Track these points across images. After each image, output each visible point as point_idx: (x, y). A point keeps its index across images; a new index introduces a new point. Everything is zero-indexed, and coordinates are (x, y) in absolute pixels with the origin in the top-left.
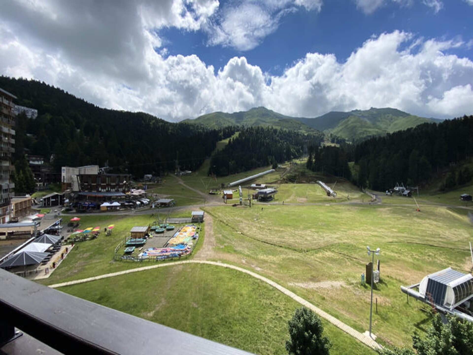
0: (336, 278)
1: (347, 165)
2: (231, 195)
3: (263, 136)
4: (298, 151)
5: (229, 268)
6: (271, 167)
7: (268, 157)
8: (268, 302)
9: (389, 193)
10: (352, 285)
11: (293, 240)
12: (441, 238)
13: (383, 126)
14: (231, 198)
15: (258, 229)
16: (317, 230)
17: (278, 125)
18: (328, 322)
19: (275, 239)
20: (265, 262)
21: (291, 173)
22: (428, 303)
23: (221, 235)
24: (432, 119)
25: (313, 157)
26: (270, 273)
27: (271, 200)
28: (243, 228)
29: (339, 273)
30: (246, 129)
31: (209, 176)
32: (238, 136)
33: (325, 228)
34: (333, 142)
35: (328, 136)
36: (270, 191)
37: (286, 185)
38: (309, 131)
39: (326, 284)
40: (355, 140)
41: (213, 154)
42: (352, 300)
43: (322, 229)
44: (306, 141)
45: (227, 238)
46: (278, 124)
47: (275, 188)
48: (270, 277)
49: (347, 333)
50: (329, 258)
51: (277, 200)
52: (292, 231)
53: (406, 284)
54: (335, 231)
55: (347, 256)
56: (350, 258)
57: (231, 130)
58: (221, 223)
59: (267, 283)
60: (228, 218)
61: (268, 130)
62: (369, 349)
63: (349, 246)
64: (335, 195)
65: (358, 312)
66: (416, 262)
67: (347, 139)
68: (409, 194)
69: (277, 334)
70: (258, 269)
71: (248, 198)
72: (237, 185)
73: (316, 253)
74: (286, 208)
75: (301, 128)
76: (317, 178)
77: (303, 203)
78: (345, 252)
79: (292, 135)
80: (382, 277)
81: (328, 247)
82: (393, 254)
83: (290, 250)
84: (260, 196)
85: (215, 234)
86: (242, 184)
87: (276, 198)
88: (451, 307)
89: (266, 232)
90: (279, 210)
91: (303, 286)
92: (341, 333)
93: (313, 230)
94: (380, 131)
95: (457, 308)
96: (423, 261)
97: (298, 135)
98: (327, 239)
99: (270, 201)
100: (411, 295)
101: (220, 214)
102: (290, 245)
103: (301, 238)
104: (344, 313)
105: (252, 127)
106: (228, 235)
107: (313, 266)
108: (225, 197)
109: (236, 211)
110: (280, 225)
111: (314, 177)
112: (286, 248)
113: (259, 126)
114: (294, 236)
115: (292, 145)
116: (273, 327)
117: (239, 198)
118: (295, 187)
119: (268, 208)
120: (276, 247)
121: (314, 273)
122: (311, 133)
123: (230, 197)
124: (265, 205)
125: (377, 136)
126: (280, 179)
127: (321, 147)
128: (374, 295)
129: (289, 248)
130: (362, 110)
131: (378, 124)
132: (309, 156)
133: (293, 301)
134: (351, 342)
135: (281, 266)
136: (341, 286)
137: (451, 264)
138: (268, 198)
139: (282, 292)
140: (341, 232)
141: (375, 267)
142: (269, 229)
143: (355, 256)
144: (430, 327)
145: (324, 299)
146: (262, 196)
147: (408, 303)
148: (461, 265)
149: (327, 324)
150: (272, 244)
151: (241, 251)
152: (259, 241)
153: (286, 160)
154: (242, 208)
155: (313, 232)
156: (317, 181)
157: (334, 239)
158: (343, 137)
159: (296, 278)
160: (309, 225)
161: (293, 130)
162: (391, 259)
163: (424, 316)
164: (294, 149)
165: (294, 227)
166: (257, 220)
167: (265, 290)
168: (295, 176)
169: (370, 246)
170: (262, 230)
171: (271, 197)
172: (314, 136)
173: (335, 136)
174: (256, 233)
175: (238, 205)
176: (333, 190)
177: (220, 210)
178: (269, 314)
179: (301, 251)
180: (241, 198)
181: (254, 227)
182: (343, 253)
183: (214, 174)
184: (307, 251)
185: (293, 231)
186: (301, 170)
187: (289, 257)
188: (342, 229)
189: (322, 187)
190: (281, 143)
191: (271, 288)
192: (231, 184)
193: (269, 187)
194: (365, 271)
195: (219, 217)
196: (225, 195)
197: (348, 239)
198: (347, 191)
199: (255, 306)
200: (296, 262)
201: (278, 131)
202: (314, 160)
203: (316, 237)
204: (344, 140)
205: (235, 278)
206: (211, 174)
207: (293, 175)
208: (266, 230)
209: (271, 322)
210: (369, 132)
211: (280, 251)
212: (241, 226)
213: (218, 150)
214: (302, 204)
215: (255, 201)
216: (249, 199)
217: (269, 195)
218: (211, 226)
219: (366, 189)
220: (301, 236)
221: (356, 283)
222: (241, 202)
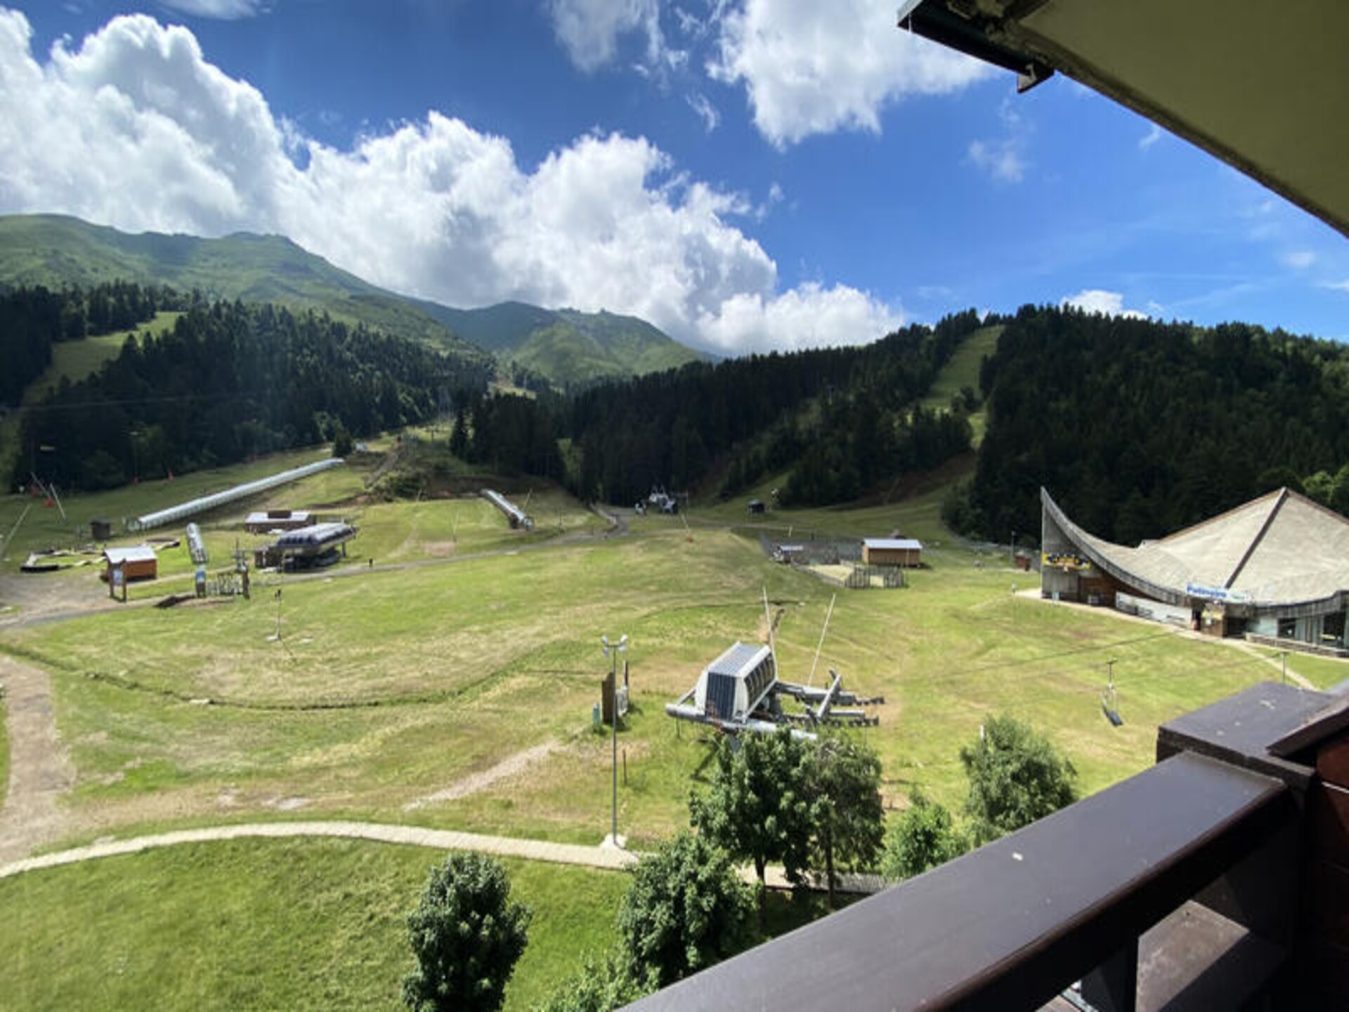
0: (538, 737)
1: (556, 445)
2: (152, 562)
3: (289, 340)
4: (422, 402)
5: (156, 848)
6: (328, 450)
7: (318, 415)
8: (337, 894)
9: (640, 510)
10: (575, 741)
11: (417, 674)
12: (724, 588)
13: (624, 357)
14: (152, 576)
15: (284, 670)
16: (487, 626)
17: (348, 312)
18: (520, 860)
19: (356, 686)
20: (317, 771)
21: (403, 470)
22: (710, 723)
23: (103, 734)
24: (705, 354)
25: (468, 421)
26: (342, 802)
27: (336, 562)
28: (214, 680)
29: (545, 721)
30: (212, 304)
31: (15, 490)
32: (172, 330)
33: (507, 614)
34: (518, 384)
35: (505, 365)
36: (331, 533)
37: (387, 507)
38: (452, 346)
39: (512, 765)
40: (571, 385)
41: (35, 394)
42: (576, 778)
43: (500, 619)
44: (446, 374)
45: (136, 738)
46: (346, 306)
47: (346, 522)
48: (341, 812)
49: (567, 864)
50: (520, 691)
51: (357, 558)
52: (411, 645)
53: (673, 697)
54: (530, 618)
55: (563, 672)
56: (568, 676)
57: (133, 301)
58: (103, 685)
59: (327, 837)
60: (139, 658)
61: (311, 323)
62: (614, 873)
63: (564, 648)
64: (530, 524)
65: (589, 800)
66: (689, 647)
67: (552, 380)
68: (674, 506)
69: (372, 976)
70: (292, 804)
71: (234, 567)
72: (180, 522)
73: (486, 689)
74: (386, 581)
75: (428, 332)
76: (481, 480)
77: (444, 557)
78: (557, 665)
79: (401, 349)
80: (633, 697)
81: (517, 665)
82: (650, 641)
83: (408, 706)
84: (288, 551)
85: (70, 737)
86: (203, 517)
87: (351, 553)
88: (744, 717)
89: (318, 672)
90: (365, 591)
91: (451, 798)
92: (553, 872)
93: (476, 628)
94: (620, 369)
95: (752, 716)
96: (701, 640)
97: (420, 353)
98: (511, 643)
99: (329, 565)
100: (682, 717)
101: (92, 650)
102: (405, 692)
103: (441, 660)
104: (558, 818)
105: (238, 303)
106: (142, 724)
107: (478, 728)
108: (118, 574)
109: (180, 622)
110: (369, 637)
111: (474, 480)
112: (392, 704)
113: (274, 303)
114: (418, 661)
115: (402, 380)
116: (359, 962)
117: (186, 570)
118: (415, 510)
119: (320, 592)
120: (358, 711)
121: (480, 748)
122: (460, 352)
123: (141, 572)
124: (311, 580)
125: (615, 381)
126: (363, 488)
127: (488, 394)
128: (619, 743)
129: (405, 702)
130: (583, 311)
131: (615, 352)
132: (455, 420)
133: (419, 854)
134: (577, 879)
135: (378, 765)
136: (551, 753)
137: (739, 634)
138: (323, 556)
139: (384, 842)
140: (548, 617)
141: (619, 679)
142: (331, 660)
143: (582, 666)
144: (715, 770)
145: (509, 805)
146: (299, 551)
147: (678, 736)
148: (755, 632)
149: (518, 867)
150: (343, 706)
151: (208, 768)
152: (291, 708)
153: (383, 429)
154: (210, 607)
155: (474, 634)
156: (484, 491)
157: (531, 639)
158: (544, 374)
159: (428, 782)
160: (463, 617)
161: (401, 336)
162: (650, 652)
163: (705, 751)
164: (409, 394)
165: (417, 633)
166: (280, 637)
167: (322, 863)
168: (416, 479)
169: (608, 635)
170: (300, 668)
171: (332, 552)
172: (468, 363)
173: (525, 370)
174: (276, 685)
175: (188, 598)
176: (525, 511)
177: (94, 634)
178: (341, 932)
179: (441, 698)
180: (202, 568)
181: (268, 666)
182: (552, 668)
183: (46, 484)
184: (460, 693)
185: (415, 647)
186: (433, 461)
187: (402, 727)
188: (548, 610)
189: (496, 505)
190: (363, 370)
191: (345, 846)
192: (144, 519)
193: (324, 519)
194: (600, 696)
195: (86, 660)
196: (112, 567)
197: (563, 629)
198: (556, 511)
199: (286, 930)
200: (427, 734)
201: (350, 333)
202: (471, 432)
203: (482, 646)
204: (545, 383)
205: (190, 877)
206: (27, 482)
207: (411, 475)
208: (317, 665)
209: (351, 951)
210: (601, 368)
211: (374, 719)
212: (207, 675)
213: (65, 380)
214: (441, 560)
215: (268, 574)
216: (238, 571)
217: (325, 547)
218: (45, 710)
219: (598, 504)
220: (440, 656)
221: (584, 732)
222: (201, 588)
